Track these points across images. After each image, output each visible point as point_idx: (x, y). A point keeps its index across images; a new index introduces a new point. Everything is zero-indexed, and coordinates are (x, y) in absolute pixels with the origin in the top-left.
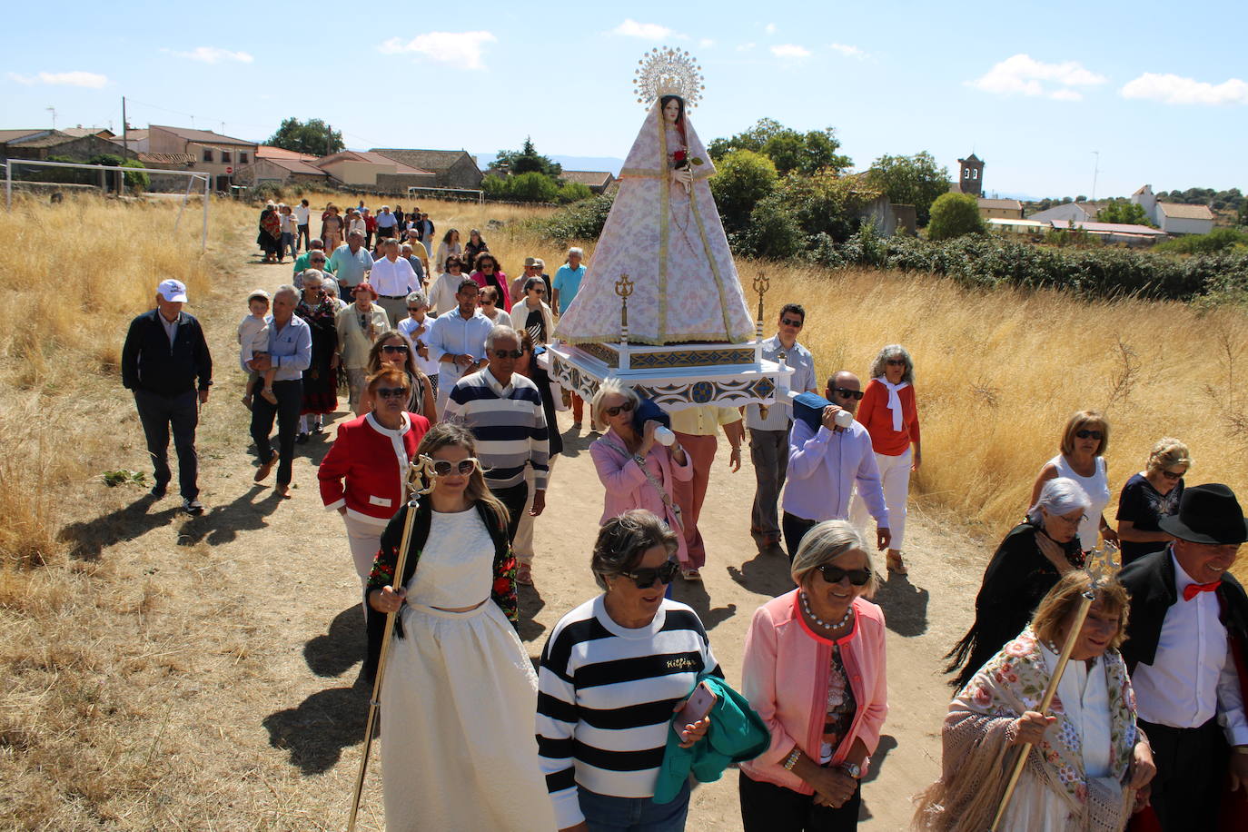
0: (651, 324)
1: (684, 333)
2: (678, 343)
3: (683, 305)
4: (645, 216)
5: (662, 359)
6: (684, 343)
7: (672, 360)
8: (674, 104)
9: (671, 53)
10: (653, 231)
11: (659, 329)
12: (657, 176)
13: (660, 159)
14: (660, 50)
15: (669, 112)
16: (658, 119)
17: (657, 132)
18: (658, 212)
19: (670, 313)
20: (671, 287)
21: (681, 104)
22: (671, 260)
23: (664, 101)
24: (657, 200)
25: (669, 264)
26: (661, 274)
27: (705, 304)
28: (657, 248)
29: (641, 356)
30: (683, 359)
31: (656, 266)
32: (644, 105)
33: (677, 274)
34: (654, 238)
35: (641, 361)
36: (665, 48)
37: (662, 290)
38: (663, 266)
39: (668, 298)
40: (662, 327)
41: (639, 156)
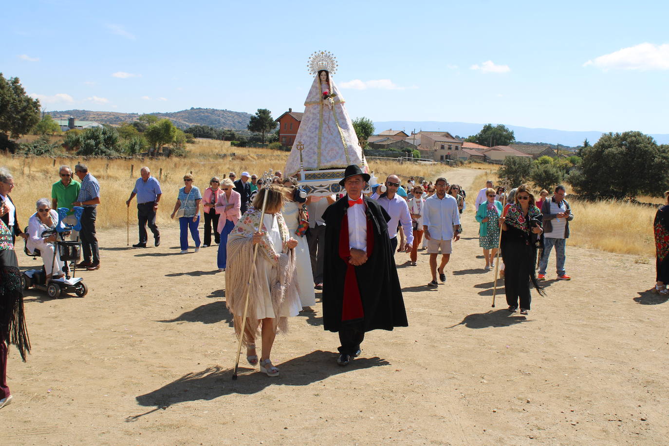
0: (314, 162)
1: (329, 165)
2: (326, 169)
3: (328, 153)
4: (313, 120)
5: (319, 176)
6: (329, 169)
7: (324, 176)
8: (324, 73)
9: (322, 53)
10: (316, 125)
11: (318, 164)
12: (318, 103)
13: (319, 96)
14: (318, 52)
15: (322, 77)
16: (318, 81)
17: (318, 85)
18: (318, 118)
19: (322, 158)
20: (323, 147)
21: (327, 73)
22: (323, 136)
23: (320, 72)
24: (318, 113)
25: (323, 138)
26: (318, 142)
27: (337, 153)
28: (317, 132)
29: (310, 175)
30: (329, 175)
31: (317, 139)
32: (312, 75)
33: (326, 141)
34: (316, 128)
35: (310, 177)
36: (320, 51)
37: (319, 148)
38: (320, 139)
39: (322, 151)
40: (319, 163)
41: (311, 96)
